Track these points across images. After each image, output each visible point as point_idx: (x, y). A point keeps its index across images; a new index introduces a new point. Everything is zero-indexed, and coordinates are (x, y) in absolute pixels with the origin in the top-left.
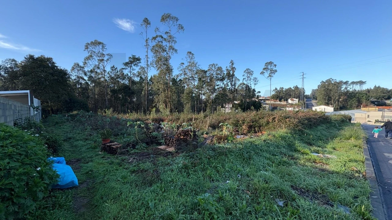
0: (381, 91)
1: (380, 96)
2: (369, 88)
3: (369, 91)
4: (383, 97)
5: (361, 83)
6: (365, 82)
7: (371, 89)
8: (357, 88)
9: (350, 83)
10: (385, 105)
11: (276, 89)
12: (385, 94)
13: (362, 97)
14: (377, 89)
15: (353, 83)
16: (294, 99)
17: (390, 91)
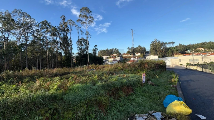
0: (183, 47)
1: (182, 49)
2: (177, 46)
3: (176, 47)
4: (184, 50)
5: (173, 43)
6: (174, 42)
7: (178, 46)
8: (171, 46)
9: (167, 43)
10: (186, 53)
11: (129, 48)
12: (185, 48)
13: (174, 49)
14: (180, 45)
15: (169, 43)
16: (138, 53)
17: (187, 46)
